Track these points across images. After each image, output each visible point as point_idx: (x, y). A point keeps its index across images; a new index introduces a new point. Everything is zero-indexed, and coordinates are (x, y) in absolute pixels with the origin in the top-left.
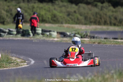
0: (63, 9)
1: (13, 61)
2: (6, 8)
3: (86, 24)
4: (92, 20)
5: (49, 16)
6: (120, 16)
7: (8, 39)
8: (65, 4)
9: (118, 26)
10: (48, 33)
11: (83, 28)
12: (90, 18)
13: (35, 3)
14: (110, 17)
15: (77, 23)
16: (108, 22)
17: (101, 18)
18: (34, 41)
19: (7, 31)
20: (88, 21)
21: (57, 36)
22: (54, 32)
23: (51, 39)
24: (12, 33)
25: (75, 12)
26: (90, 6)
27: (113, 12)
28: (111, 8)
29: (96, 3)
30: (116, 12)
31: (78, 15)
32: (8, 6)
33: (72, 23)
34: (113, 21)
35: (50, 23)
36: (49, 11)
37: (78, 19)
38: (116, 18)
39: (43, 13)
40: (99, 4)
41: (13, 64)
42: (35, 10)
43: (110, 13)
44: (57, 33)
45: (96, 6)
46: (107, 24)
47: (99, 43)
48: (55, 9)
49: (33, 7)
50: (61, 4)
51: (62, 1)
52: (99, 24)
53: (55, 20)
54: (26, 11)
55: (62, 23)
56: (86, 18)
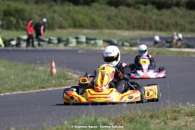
0: (102, 12)
1: (70, 77)
2: (39, 12)
3: (128, 29)
4: (136, 25)
5: (87, 21)
6: (166, 20)
7: (48, 48)
8: (104, 6)
9: (164, 31)
10: (93, 42)
11: (126, 34)
12: (133, 23)
13: (69, 6)
14: (155, 22)
15: (118, 29)
16: (154, 27)
17: (145, 23)
18: (80, 52)
19: (47, 40)
20: (131, 25)
21: (104, 44)
22: (100, 39)
23: (97, 49)
24: (52, 42)
25: (116, 16)
26: (131, 9)
27: (158, 15)
28: (156, 11)
29: (138, 5)
30: (161, 15)
31: (119, 19)
32: (41, 10)
33: (114, 29)
34: (159, 26)
35: (88, 28)
36: (87, 15)
37: (119, 24)
38: (162, 23)
39: (80, 17)
40: (142, 7)
41: (70, 81)
42: (71, 14)
43: (155, 17)
44: (104, 41)
45: (138, 8)
46: (153, 29)
47: (158, 54)
48: (93, 12)
49: (69, 11)
50: (99, 6)
51: (100, 4)
52: (144, 29)
53: (93, 25)
54: (61, 16)
55: (102, 28)
56: (128, 22)
